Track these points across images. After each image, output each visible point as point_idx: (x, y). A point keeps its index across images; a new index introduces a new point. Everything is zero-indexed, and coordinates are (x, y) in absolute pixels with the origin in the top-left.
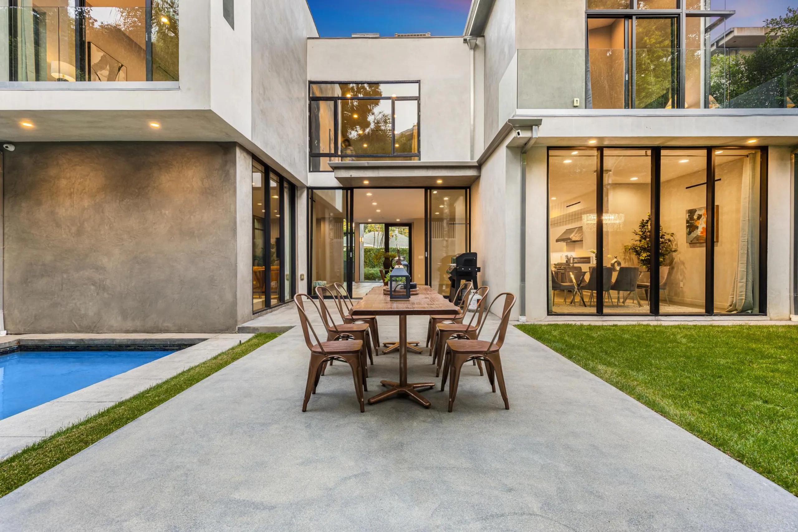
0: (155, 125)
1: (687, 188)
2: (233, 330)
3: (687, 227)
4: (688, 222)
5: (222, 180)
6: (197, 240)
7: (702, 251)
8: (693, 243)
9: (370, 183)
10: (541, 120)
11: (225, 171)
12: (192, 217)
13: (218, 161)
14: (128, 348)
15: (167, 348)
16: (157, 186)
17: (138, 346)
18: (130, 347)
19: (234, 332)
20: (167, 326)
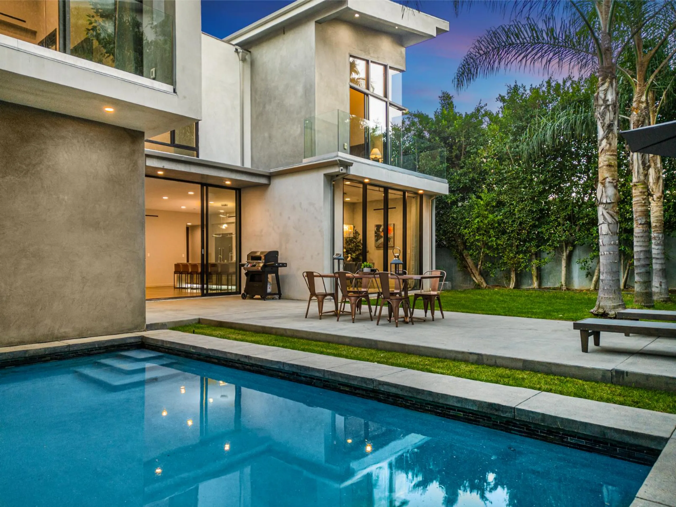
0: (109, 110)
1: (374, 210)
2: (142, 328)
3: (375, 236)
4: (376, 233)
5: (130, 170)
6: (103, 232)
7: (381, 252)
8: (378, 247)
9: (164, 174)
10: (353, 163)
11: (133, 161)
12: (97, 206)
13: (126, 148)
14: (43, 359)
15: (92, 352)
16: (53, 165)
17: (56, 356)
18: (45, 357)
19: (143, 330)
20: (65, 332)
